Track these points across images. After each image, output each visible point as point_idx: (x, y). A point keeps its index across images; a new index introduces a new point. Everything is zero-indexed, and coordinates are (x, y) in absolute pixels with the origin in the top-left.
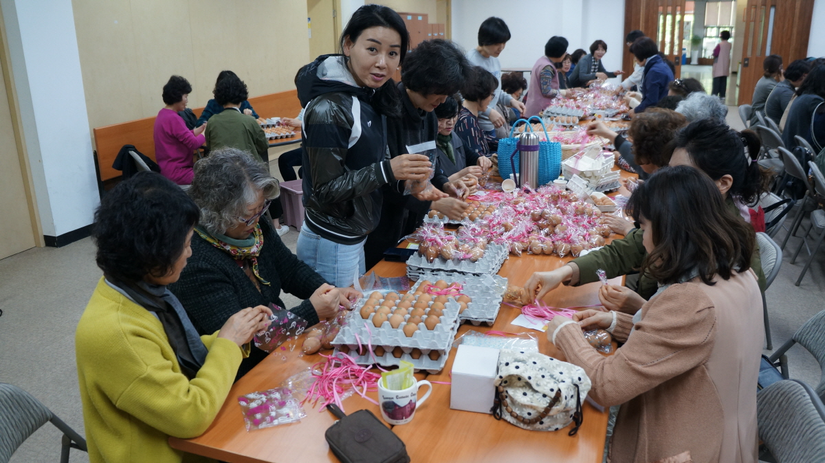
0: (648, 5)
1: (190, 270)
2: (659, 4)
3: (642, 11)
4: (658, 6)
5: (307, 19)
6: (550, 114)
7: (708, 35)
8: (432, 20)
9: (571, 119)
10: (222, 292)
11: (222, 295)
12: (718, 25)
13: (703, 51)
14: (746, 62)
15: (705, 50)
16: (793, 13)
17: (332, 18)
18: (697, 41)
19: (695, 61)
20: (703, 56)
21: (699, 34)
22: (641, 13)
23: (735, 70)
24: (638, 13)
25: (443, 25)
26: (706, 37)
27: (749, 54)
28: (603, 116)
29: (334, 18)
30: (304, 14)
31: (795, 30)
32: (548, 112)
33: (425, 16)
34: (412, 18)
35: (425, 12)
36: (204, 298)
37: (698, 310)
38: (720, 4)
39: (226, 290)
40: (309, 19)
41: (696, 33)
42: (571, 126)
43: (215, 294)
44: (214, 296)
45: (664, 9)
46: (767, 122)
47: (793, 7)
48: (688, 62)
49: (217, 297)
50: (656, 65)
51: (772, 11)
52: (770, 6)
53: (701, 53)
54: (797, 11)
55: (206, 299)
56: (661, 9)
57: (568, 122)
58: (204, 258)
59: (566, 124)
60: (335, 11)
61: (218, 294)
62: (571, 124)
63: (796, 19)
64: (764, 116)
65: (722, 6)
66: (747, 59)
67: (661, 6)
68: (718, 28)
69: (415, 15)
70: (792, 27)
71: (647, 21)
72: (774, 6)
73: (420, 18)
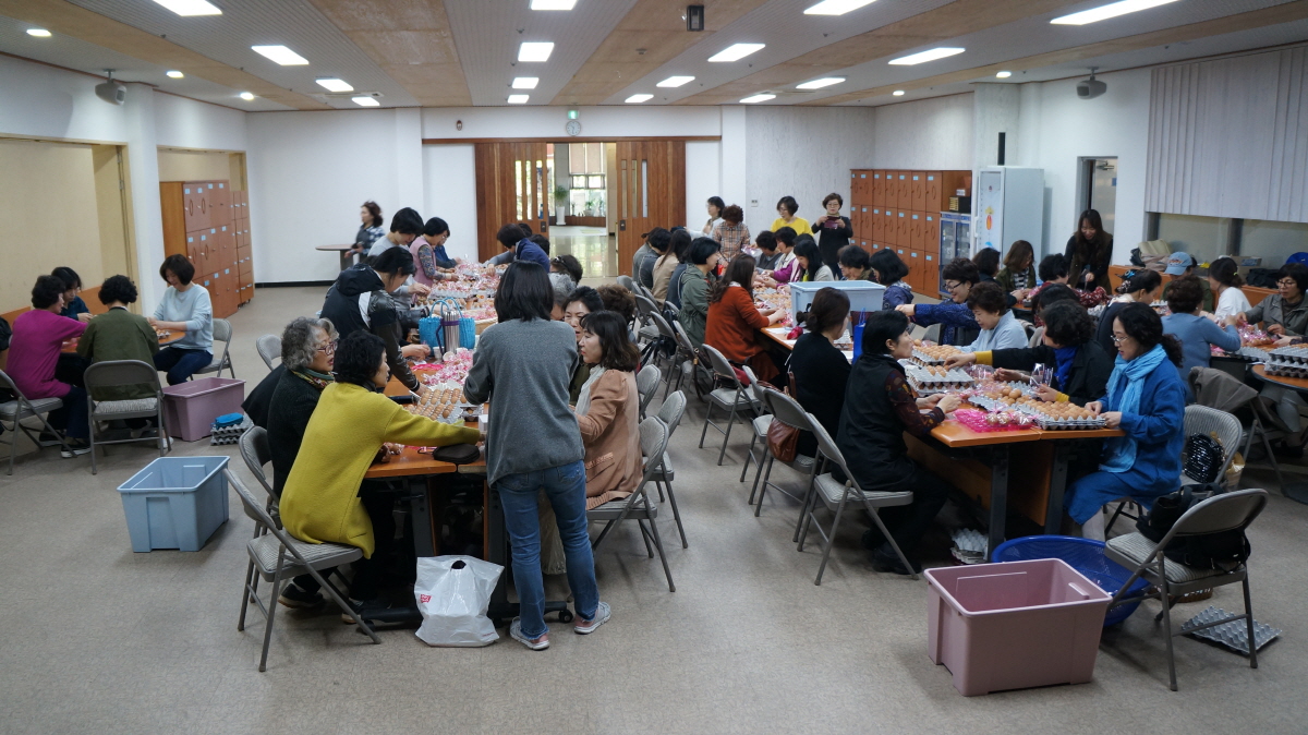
0: (503, 161)
2: (516, 158)
3: (496, 168)
8: (231, 188)
12: (586, 173)
13: (571, 206)
14: (623, 225)
15: (573, 206)
16: (667, 169)
18: (561, 194)
19: (561, 221)
20: (571, 214)
21: (564, 184)
22: (496, 171)
23: (611, 231)
24: (492, 169)
26: (573, 188)
27: (624, 216)
31: (670, 187)
33: (225, 183)
34: (213, 186)
35: (224, 179)
38: (585, 146)
41: (559, 184)
46: (643, 291)
47: (665, 163)
48: (553, 221)
51: (644, 165)
52: (641, 159)
53: (567, 209)
54: (670, 166)
63: (670, 175)
64: (640, 285)
65: (588, 149)
66: (622, 221)
68: (587, 176)
69: (215, 183)
70: (667, 183)
71: (503, 180)
72: (646, 160)
73: (221, 186)
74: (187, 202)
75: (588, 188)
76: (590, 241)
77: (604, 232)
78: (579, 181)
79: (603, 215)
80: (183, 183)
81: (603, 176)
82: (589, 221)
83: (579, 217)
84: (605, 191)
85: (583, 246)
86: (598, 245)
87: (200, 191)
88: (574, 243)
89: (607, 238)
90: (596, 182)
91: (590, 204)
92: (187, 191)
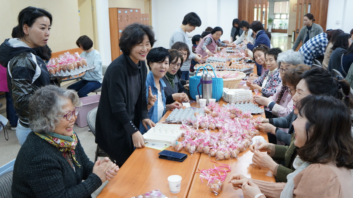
0: (249, 4)
1: (37, 160)
2: (255, 3)
3: (246, 7)
4: (254, 4)
5: (78, 11)
6: (209, 61)
7: (276, 18)
8: (142, 12)
9: (221, 63)
10: (55, 176)
11: (55, 178)
12: (281, 13)
13: (274, 25)
14: (298, 31)
15: (275, 25)
16: (319, 7)
17: (91, 11)
18: (271, 21)
20: (274, 28)
21: (272, 17)
22: (246, 8)
23: (290, 35)
24: (245, 8)
25: (148, 14)
26: (275, 19)
27: (299, 28)
28: (235, 61)
29: (92, 11)
30: (77, 8)
31: (320, 15)
32: (208, 60)
33: (139, 10)
34: (133, 11)
35: (139, 8)
36: (43, 178)
37: (330, 180)
38: (281, 3)
39: (58, 175)
40: (79, 11)
41: (270, 17)
42: (221, 67)
43: (51, 177)
44: (50, 178)
45: (257, 6)
47: (319, 5)
49: (52, 179)
50: (262, 34)
51: (309, 6)
52: (308, 3)
53: (272, 26)
54: (321, 7)
55: (45, 180)
56: (256, 6)
57: (220, 65)
58: (46, 152)
59: (218, 66)
60: (92, 7)
61: (53, 177)
62: (221, 66)
63: (321, 10)
65: (282, 4)
67: (256, 4)
68: (281, 14)
69: (134, 10)
70: (319, 14)
71: (249, 12)
72: (310, 4)
73: (137, 11)
74: (119, 16)
75: (280, 19)
76: (280, 38)
77: (286, 35)
78: (277, 16)
79: (286, 29)
80: (118, 8)
81: (287, 14)
82: (280, 31)
83: (277, 29)
84: (288, 20)
85: (277, 40)
86: (283, 40)
87: (126, 12)
88: (274, 39)
89: (287, 37)
90: (284, 16)
91: (281, 24)
92: (119, 12)
